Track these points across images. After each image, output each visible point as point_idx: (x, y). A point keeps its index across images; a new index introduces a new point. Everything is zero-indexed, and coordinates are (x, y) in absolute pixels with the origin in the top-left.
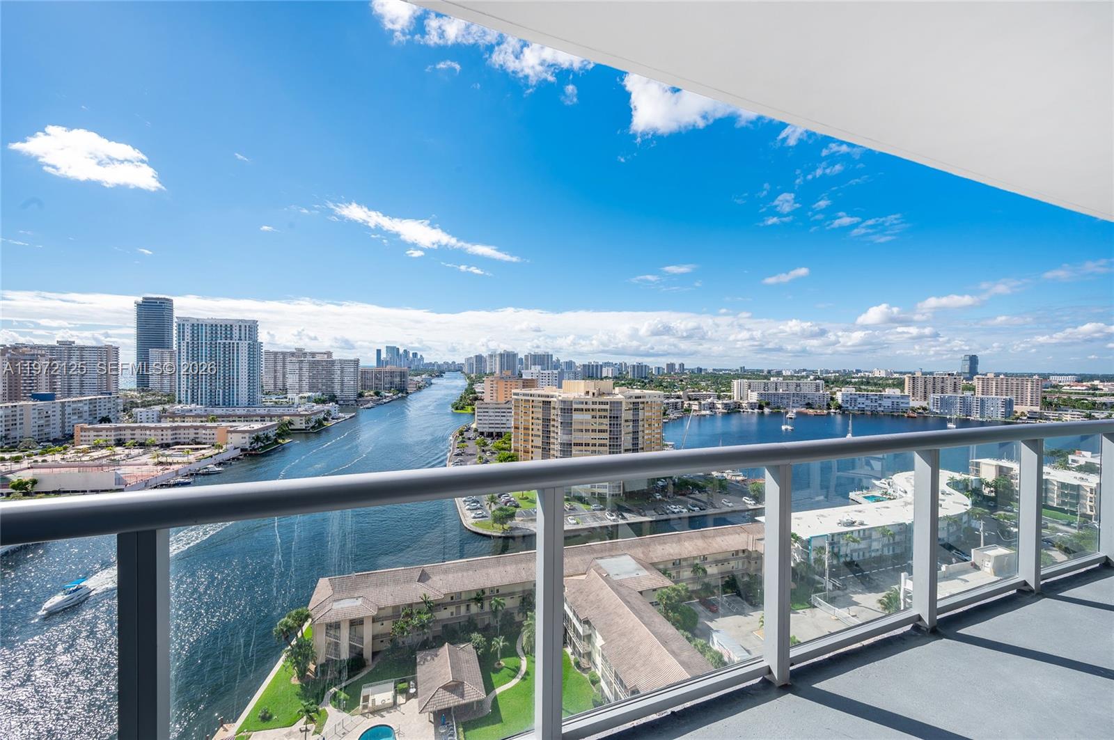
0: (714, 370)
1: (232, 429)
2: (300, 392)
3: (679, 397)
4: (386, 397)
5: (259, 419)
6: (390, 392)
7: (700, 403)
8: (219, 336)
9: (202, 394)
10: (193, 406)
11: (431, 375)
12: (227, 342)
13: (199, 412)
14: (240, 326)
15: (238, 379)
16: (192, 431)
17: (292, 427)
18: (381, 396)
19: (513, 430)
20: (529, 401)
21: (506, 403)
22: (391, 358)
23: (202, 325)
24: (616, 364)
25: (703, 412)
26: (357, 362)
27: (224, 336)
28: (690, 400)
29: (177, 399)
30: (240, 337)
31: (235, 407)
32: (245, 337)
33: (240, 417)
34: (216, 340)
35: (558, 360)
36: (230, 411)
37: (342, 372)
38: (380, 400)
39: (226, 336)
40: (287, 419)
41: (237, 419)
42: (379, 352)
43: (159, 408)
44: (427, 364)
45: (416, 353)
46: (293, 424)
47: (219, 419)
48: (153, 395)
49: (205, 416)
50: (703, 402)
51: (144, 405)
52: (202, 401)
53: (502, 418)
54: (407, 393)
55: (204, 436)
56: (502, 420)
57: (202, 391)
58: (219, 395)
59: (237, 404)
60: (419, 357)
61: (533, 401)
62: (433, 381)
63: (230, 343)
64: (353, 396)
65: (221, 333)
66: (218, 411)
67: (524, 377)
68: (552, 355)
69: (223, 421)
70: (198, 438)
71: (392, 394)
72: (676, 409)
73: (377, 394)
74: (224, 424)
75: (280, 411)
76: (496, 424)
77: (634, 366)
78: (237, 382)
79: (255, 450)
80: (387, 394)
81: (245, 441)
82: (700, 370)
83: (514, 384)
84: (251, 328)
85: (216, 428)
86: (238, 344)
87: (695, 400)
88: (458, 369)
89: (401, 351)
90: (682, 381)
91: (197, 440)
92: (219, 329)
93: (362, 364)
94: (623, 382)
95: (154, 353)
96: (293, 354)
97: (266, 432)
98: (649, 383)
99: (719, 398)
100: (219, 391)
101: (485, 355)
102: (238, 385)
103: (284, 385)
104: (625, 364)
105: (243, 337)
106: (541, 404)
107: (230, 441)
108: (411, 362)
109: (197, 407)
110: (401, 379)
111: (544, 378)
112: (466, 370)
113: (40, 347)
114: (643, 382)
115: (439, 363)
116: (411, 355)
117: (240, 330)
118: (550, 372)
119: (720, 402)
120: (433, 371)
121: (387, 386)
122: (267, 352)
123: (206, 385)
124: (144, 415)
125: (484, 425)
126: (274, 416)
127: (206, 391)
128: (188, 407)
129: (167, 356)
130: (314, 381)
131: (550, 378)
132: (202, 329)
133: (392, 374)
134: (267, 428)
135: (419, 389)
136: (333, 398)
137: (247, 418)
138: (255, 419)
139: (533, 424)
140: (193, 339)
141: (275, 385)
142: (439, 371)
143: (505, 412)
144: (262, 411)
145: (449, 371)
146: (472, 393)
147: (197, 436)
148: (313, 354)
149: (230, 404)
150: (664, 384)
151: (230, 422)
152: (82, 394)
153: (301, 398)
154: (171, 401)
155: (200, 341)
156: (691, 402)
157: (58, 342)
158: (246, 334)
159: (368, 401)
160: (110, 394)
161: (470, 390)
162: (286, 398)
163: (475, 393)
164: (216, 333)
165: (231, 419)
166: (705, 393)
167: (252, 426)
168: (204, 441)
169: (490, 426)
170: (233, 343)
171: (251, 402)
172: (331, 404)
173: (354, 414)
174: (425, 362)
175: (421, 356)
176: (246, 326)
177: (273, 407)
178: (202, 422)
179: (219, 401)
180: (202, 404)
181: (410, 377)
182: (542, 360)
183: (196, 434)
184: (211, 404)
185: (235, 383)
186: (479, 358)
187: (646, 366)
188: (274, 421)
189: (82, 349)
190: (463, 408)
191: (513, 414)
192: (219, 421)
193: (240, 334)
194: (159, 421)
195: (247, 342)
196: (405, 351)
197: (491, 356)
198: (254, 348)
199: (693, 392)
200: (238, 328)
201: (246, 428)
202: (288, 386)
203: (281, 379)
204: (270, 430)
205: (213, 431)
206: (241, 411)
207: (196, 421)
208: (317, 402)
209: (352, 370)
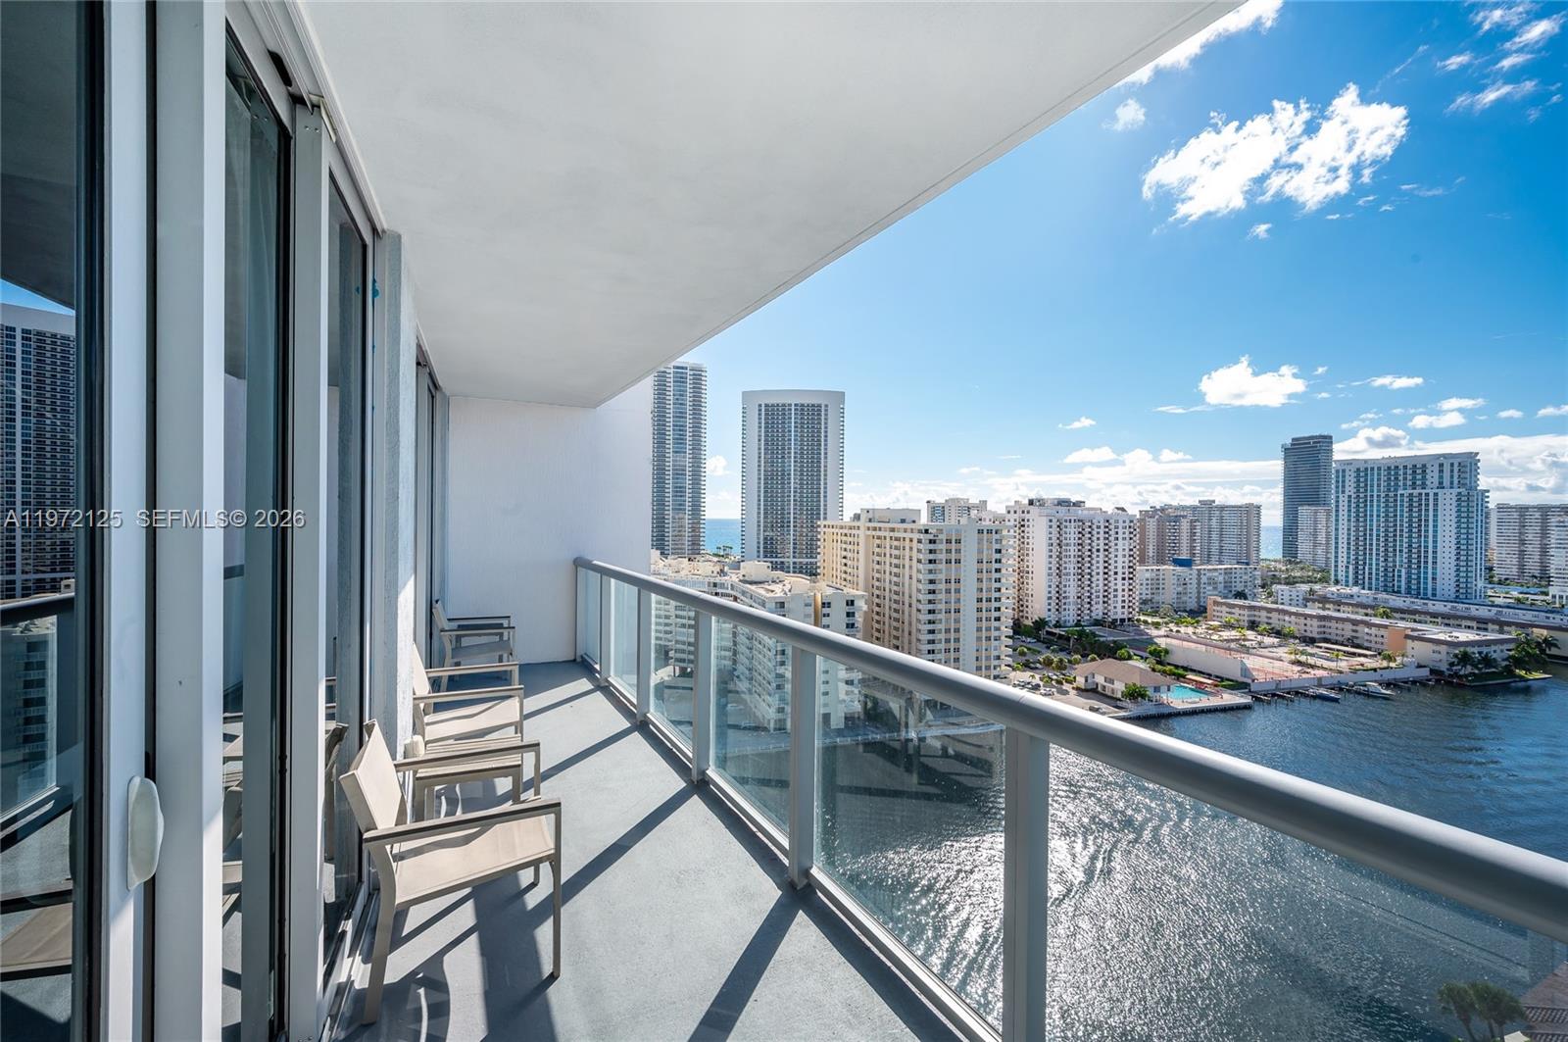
1: (1416, 634)
5: (1474, 624)
8: (1401, 484)
9: (1370, 574)
10: (1355, 590)
12: (1416, 492)
13: (1364, 600)
14: (1441, 465)
15: (1435, 552)
16: (1349, 627)
17: (1554, 651)
23: (1372, 469)
27: (1409, 483)
29: (1333, 577)
30: (1441, 483)
31: (1428, 599)
32: (1452, 483)
33: (1434, 615)
34: (1396, 490)
36: (1418, 604)
39: (1414, 483)
40: (1540, 633)
43: (1305, 587)
46: (1556, 646)
47: (1395, 615)
48: (1302, 569)
49: (1372, 607)
51: (1291, 582)
52: (1370, 583)
55: (1366, 637)
57: (1370, 569)
58: (1400, 576)
59: (1434, 595)
63: (1420, 494)
65: (1405, 479)
66: (1398, 602)
69: (1403, 619)
70: (1357, 638)
74: (1402, 624)
75: (1527, 616)
78: (1435, 558)
79: (1460, 677)
81: (1442, 659)
84: (1465, 467)
85: (1386, 627)
86: (1436, 494)
91: (1355, 641)
92: (1401, 472)
95: (1305, 511)
97: (1485, 650)
100: (1399, 571)
102: (1435, 563)
103: (1544, 568)
105: (1446, 482)
107: (1410, 652)
109: (1363, 591)
113: (1184, 508)
117: (1441, 471)
122: (1502, 507)
123: (1377, 560)
124: (1287, 594)
127: (1377, 569)
128: (1348, 591)
129: (1322, 516)
132: (1372, 475)
134: (1488, 643)
137: (1448, 620)
138: (1464, 623)
140: (1358, 491)
141: (1522, 567)
144: (1483, 612)
147: (1354, 634)
149: (1419, 593)
152: (1221, 562)
154: (1324, 580)
155: (1369, 494)
157: (1200, 501)
158: (1452, 477)
160: (1247, 564)
162: (1547, 594)
164: (1396, 479)
165: (1417, 617)
167: (1454, 634)
168: (1366, 644)
170: (1427, 495)
171: (1462, 594)
176: (1452, 465)
177: (1508, 607)
178: (1367, 615)
179: (1399, 587)
180: (1370, 589)
183: (1354, 631)
184: (1385, 591)
185: (1430, 560)
188: (1509, 633)
189: (1222, 508)
192: (1395, 618)
193: (1441, 477)
194: (1306, 606)
195: (1455, 491)
198: (1471, 502)
200: (1436, 469)
201: (1442, 637)
202: (1552, 572)
203: (1537, 558)
204: (1493, 648)
205: (1382, 632)
206: (1439, 607)
207: (1357, 613)
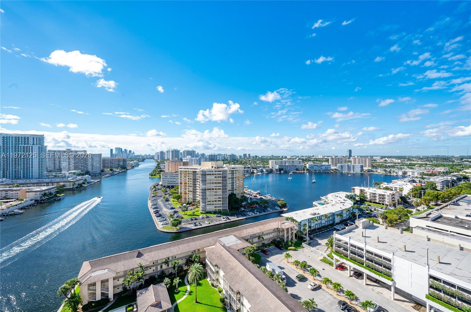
0: (262, 156)
1: (29, 190)
2: (69, 170)
3: (249, 168)
4: (116, 172)
5: (45, 184)
6: (118, 169)
7: (257, 170)
8: (20, 143)
9: (9, 173)
10: (4, 179)
11: (138, 161)
12: (25, 146)
13: (8, 182)
14: (33, 138)
15: (32, 164)
16: (4, 193)
17: (65, 188)
18: (113, 171)
19: (179, 184)
20: (186, 171)
21: (175, 173)
22: (118, 153)
23: (9, 137)
24: (223, 155)
25: (258, 174)
26: (100, 155)
27: (23, 143)
28: (253, 168)
30: (33, 143)
31: (31, 179)
32: (37, 143)
33: (34, 184)
34: (19, 145)
35: (198, 153)
36: (28, 181)
37: (92, 160)
38: (113, 173)
39: (25, 143)
40: (62, 184)
41: (32, 185)
42: (112, 150)
44: (136, 155)
46: (65, 186)
47: (21, 185)
49: (12, 184)
50: (258, 169)
52: (9, 176)
53: (174, 179)
54: (127, 169)
55: (11, 195)
56: (174, 180)
57: (9, 171)
58: (20, 173)
59: (32, 177)
60: (132, 152)
61: (188, 171)
62: (139, 163)
63: (27, 146)
64: (98, 171)
65: (22, 141)
66: (20, 181)
67: (183, 161)
68: (195, 151)
69: (23, 186)
70: (7, 196)
71: (119, 170)
72: (248, 172)
73: (111, 170)
74: (24, 188)
75: (57, 180)
76: (171, 182)
77: (230, 155)
78: (32, 166)
79: (43, 200)
80: (116, 170)
81: (38, 196)
82: (256, 156)
83: (179, 164)
84: (40, 139)
85: (19, 190)
86: (32, 147)
87: (255, 168)
88: (152, 158)
89: (123, 150)
90: (249, 161)
91: (7, 197)
92: (20, 139)
93: (103, 156)
94: (226, 162)
96: (64, 152)
97: (50, 191)
98: (236, 162)
99: (264, 167)
100: (20, 171)
101: (165, 151)
102: (32, 168)
103: (60, 167)
104: (227, 154)
105: (35, 143)
106: (192, 173)
107: (27, 196)
108: (128, 155)
109: (7, 179)
110: (123, 162)
111: (192, 161)
112: (156, 158)
114: (234, 162)
115: (142, 155)
116: (128, 152)
117: (33, 140)
118: (195, 158)
119: (265, 169)
120: (139, 159)
121: (116, 166)
122: (50, 151)
123: (12, 168)
125: (166, 183)
126: (54, 183)
127: (12, 171)
130: (77, 165)
131: (195, 161)
132: (9, 139)
133: (119, 160)
134: (50, 189)
135: (133, 167)
136: (87, 173)
137: (38, 184)
138: (43, 184)
139: (188, 181)
140: (4, 145)
141: (54, 167)
142: (143, 159)
143: (175, 177)
144: (47, 181)
145: (147, 159)
146: (159, 169)
147: (6, 195)
148: (76, 152)
149: (27, 178)
150: (243, 162)
151: (28, 186)
153: (70, 173)
155: (8, 146)
156: (254, 170)
158: (37, 142)
159: (107, 174)
161: (158, 167)
162: (61, 173)
163: (160, 168)
164: (18, 141)
165: (28, 185)
166: (259, 166)
167: (41, 188)
168: (11, 197)
169: (168, 183)
170: (29, 147)
171: (40, 176)
172: (86, 176)
173: (99, 180)
174: (135, 155)
175: (133, 152)
176: (37, 138)
177: (53, 178)
178: (10, 187)
179: (20, 176)
180: (9, 178)
181: (128, 162)
182: (191, 153)
183: (6, 194)
184: (15, 178)
186: (162, 153)
187: (235, 155)
188: (54, 185)
190: (155, 175)
191: (179, 177)
192: (21, 187)
193: (33, 142)
195: (38, 146)
196: (125, 150)
197: (167, 152)
198: (42, 149)
199: (254, 165)
200: (32, 139)
201: (38, 190)
202: (62, 168)
203: (58, 164)
204: (52, 190)
205: (17, 192)
206: (34, 181)
207: (6, 187)
208: (79, 175)
209: (98, 159)
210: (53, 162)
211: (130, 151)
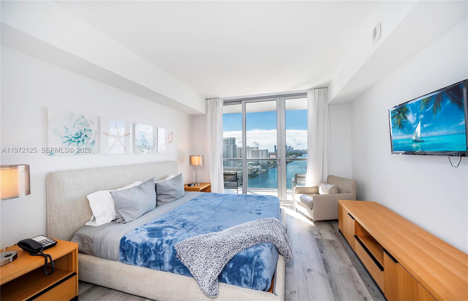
11: (297, 155)
12: (227, 145)
14: (230, 140)
26: (267, 150)
36: (228, 167)
37: (262, 154)
38: (276, 165)
39: (227, 143)
41: (230, 170)
42: (275, 146)
44: (295, 150)
45: (290, 146)
59: (230, 165)
60: (291, 148)
84: (233, 140)
86: (230, 145)
93: (269, 151)
108: (288, 150)
115: (300, 150)
116: (288, 147)
120: (297, 153)
122: (238, 148)
126: (241, 169)
136: (259, 164)
138: (235, 170)
142: (300, 154)
145: (305, 153)
148: (252, 148)
149: (228, 165)
151: (228, 171)
158: (232, 142)
159: (272, 165)
171: (234, 165)
172: (258, 166)
173: (267, 170)
174: (294, 149)
175: (292, 147)
177: (240, 166)
193: (230, 142)
195: (233, 145)
198: (235, 147)
206: (231, 168)
208: (254, 165)
209: (266, 153)
210: (240, 155)
211: (290, 147)
